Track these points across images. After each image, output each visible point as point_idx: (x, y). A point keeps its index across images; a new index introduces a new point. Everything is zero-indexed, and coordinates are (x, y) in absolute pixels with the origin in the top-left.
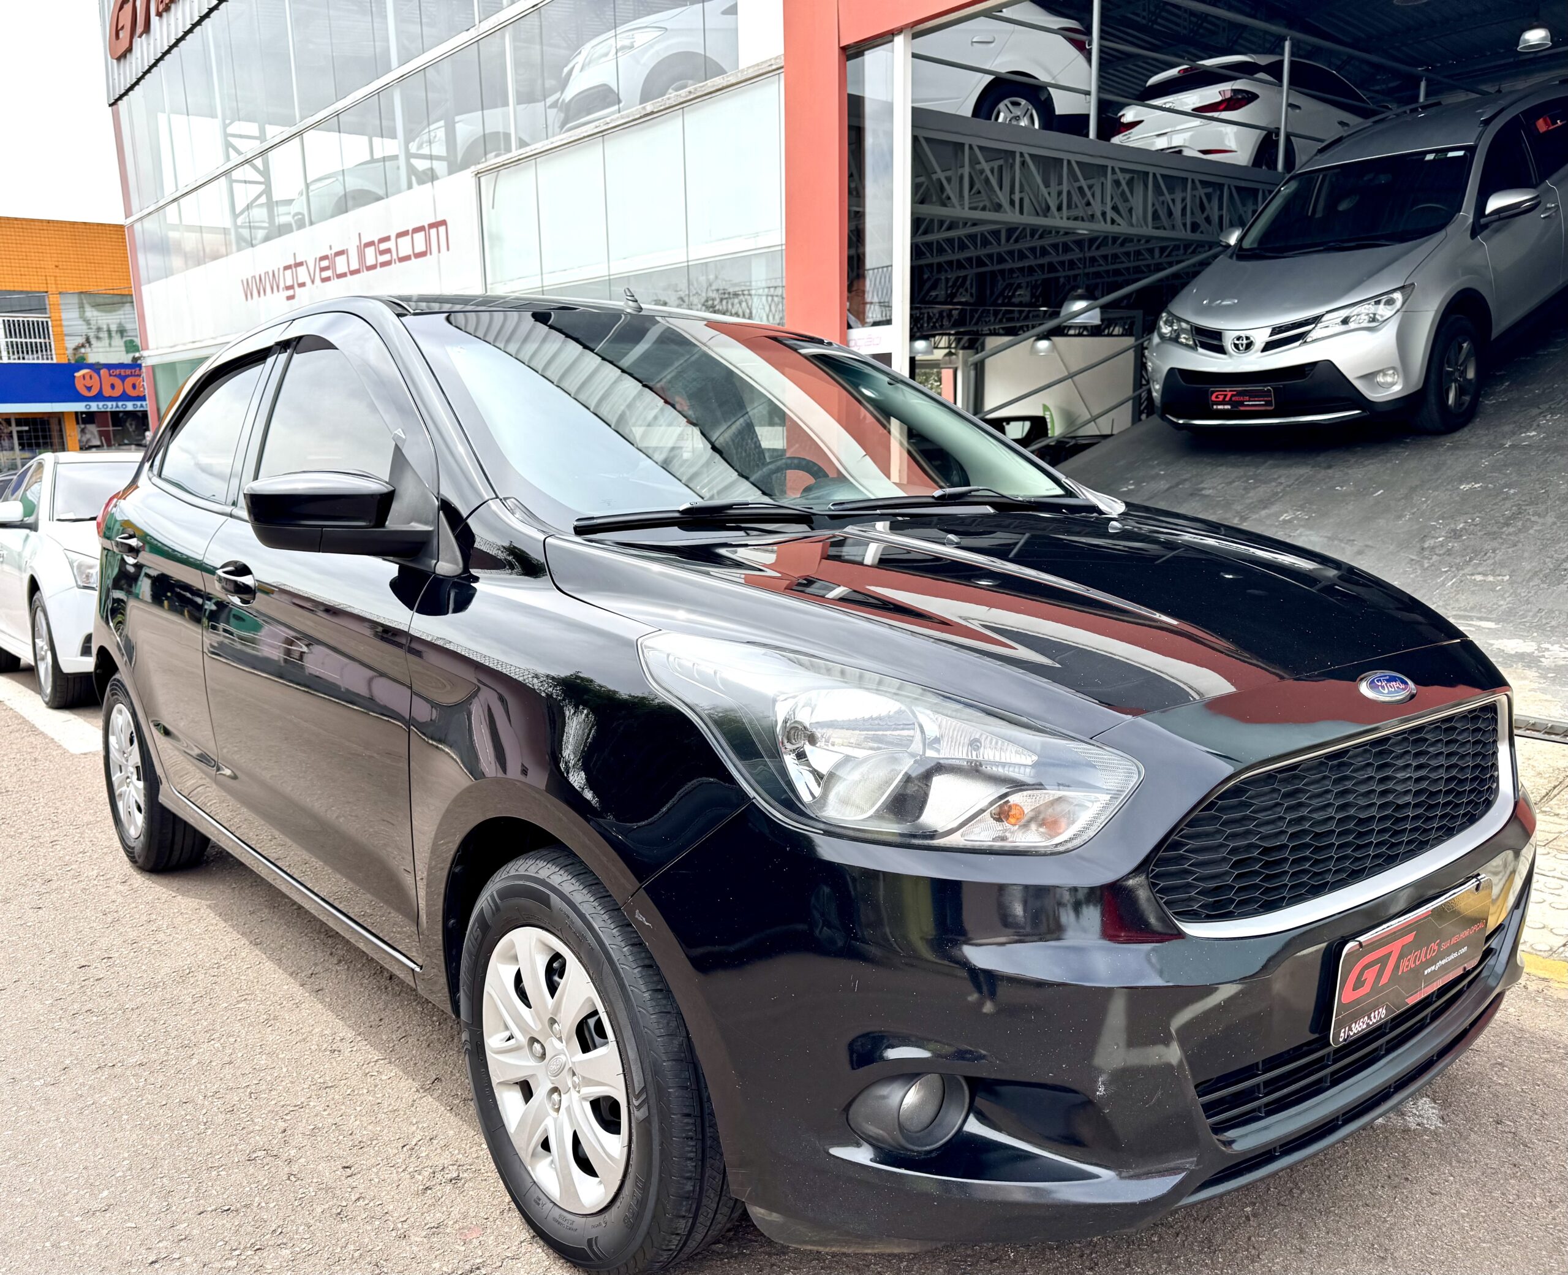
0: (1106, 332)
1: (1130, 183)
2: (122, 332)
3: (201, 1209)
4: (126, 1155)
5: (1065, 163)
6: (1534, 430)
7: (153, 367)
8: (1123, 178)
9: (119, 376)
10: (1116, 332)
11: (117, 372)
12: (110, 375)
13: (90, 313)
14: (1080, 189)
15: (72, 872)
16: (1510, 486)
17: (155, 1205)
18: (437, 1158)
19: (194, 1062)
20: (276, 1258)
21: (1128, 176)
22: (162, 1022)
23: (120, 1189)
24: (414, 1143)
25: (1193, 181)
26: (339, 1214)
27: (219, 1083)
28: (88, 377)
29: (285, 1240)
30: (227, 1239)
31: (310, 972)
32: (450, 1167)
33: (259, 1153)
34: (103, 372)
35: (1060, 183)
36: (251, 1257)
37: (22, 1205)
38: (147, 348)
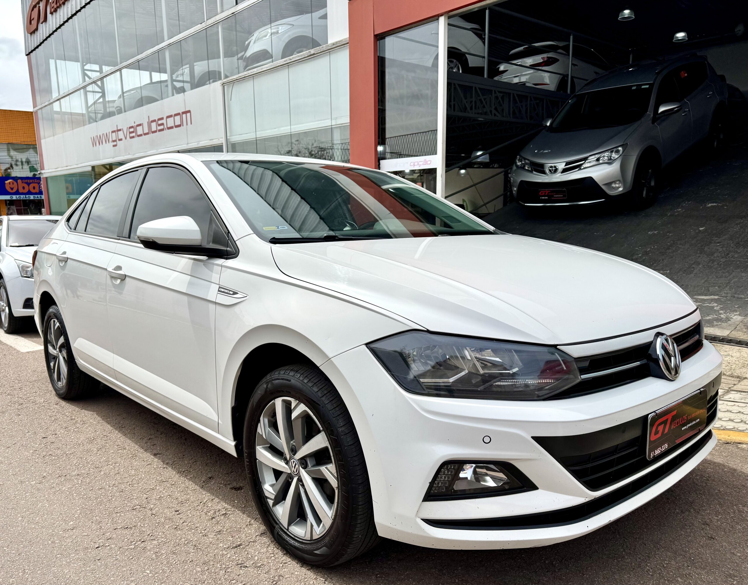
0: (491, 166)
1: (502, 98)
2: (28, 162)
3: (115, 528)
4: (78, 509)
5: (474, 88)
6: (680, 208)
7: (46, 178)
8: (500, 95)
9: (27, 183)
10: (496, 166)
11: (26, 181)
12: (22, 183)
13: (13, 153)
14: (481, 100)
15: (32, 400)
16: (670, 232)
17: (94, 527)
18: (215, 507)
19: (102, 473)
20: (151, 544)
21: (501, 95)
22: (85, 458)
23: (78, 521)
24: (205, 501)
25: (530, 97)
26: (176, 528)
27: (115, 481)
28: (11, 184)
29: (154, 538)
30: (129, 538)
31: (149, 438)
32: (222, 510)
33: (137, 507)
34: (19, 181)
35: (472, 97)
36: (140, 544)
37: (35, 528)
38: (44, 169)
